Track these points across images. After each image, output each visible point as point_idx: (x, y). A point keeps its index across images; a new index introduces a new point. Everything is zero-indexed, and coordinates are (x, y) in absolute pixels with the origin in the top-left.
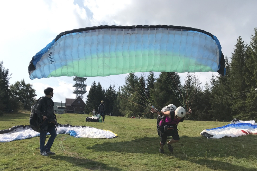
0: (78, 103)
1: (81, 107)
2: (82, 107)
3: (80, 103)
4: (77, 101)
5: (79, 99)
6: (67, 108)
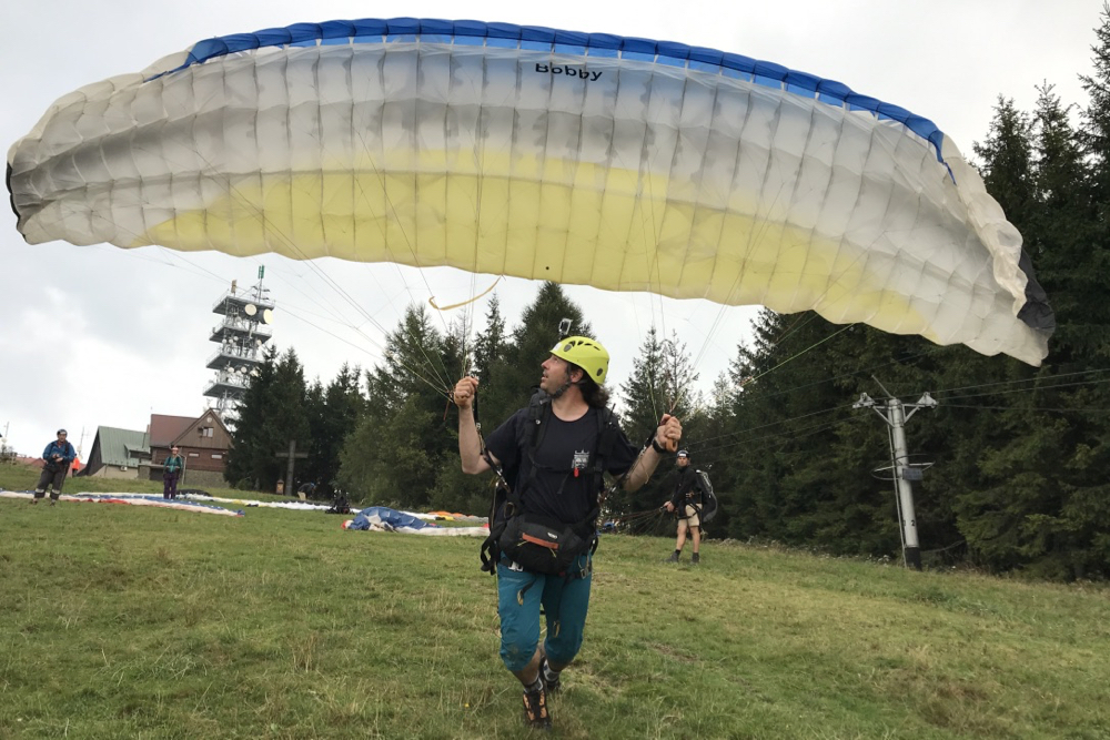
4: (201, 430)
5: (209, 420)
6: (154, 456)
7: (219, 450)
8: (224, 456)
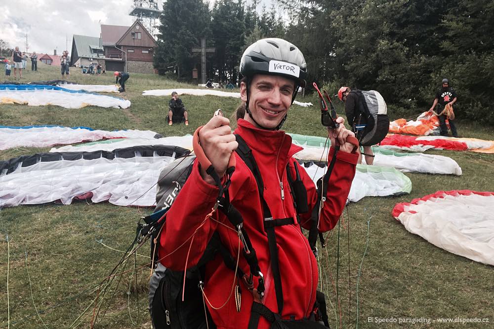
0: (136, 37)
1: (143, 52)
2: (147, 52)
3: (139, 38)
4: (133, 34)
5: (138, 27)
6: (106, 52)
7: (146, 47)
8: (149, 51)
